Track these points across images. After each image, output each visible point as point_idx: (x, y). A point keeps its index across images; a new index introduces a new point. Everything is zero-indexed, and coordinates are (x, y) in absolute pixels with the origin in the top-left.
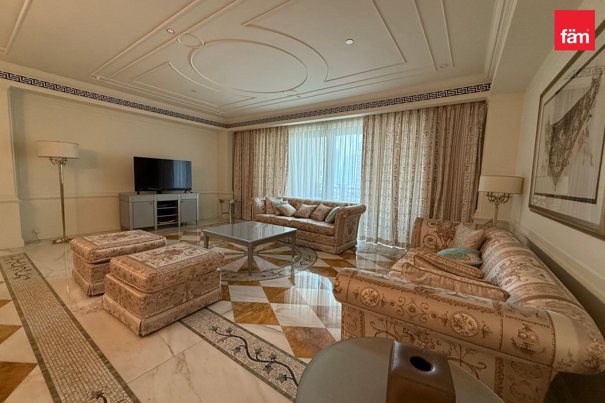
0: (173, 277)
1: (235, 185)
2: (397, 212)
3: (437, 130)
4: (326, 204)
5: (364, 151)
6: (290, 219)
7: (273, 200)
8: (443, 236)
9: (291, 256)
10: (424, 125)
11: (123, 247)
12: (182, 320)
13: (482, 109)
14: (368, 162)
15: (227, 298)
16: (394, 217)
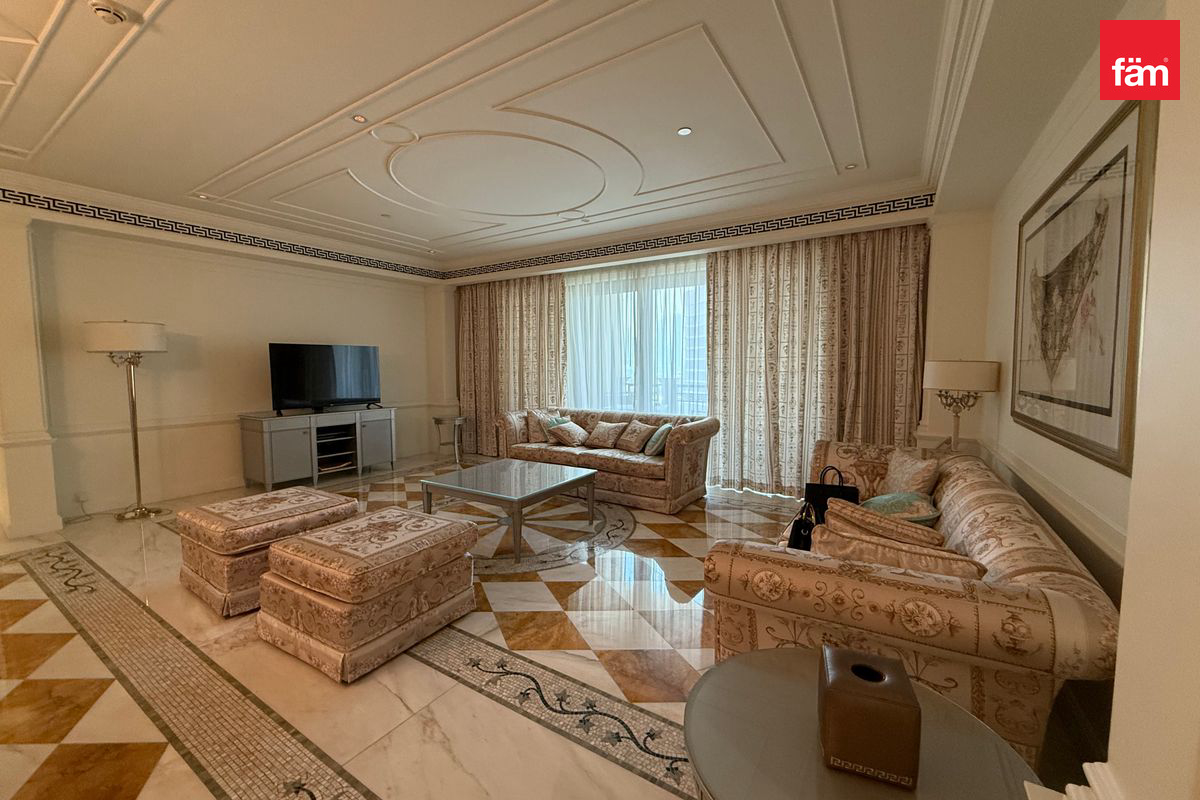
0: (395, 572)
1: (461, 389)
2: (776, 429)
3: (843, 277)
4: (644, 420)
5: (711, 318)
6: (578, 451)
7: (541, 415)
8: (867, 471)
9: (587, 522)
10: (818, 268)
11: (283, 521)
12: (412, 651)
13: (920, 237)
14: (720, 338)
15: (484, 608)
16: (772, 439)
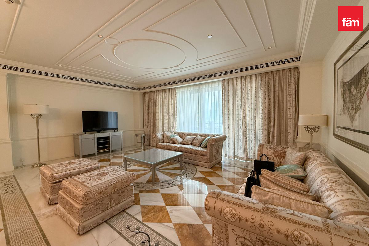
0: (101, 192)
1: (145, 125)
2: (246, 138)
3: (269, 87)
4: (201, 135)
5: (223, 101)
6: (179, 146)
7: (168, 134)
8: (278, 155)
9: (180, 171)
10: (260, 84)
11: (72, 171)
12: (108, 221)
13: (296, 72)
14: (226, 108)
15: (138, 204)
16: (245, 142)
